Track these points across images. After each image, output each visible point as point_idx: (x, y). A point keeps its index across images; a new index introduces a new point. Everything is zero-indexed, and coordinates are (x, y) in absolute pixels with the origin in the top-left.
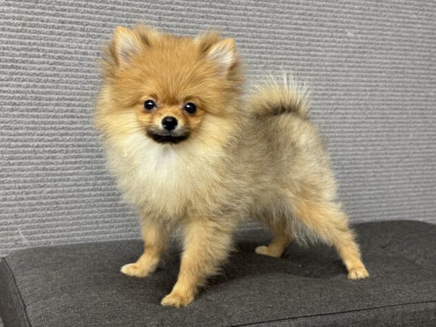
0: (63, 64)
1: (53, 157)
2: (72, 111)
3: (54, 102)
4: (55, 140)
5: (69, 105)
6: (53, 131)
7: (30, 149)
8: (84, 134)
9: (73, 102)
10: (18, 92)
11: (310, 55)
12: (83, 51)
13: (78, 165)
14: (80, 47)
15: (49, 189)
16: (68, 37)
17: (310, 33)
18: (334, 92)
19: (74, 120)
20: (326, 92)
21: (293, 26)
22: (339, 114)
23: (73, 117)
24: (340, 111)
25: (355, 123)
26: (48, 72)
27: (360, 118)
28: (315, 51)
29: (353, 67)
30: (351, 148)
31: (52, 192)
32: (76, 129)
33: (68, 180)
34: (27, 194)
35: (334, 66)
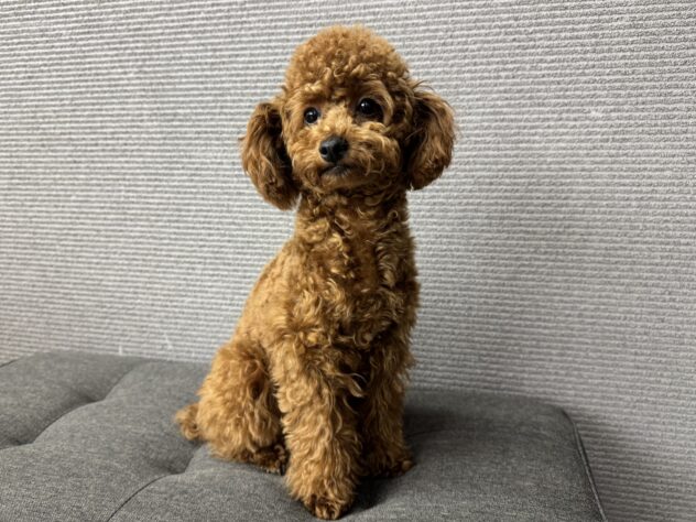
0: (200, 175)
1: (193, 269)
2: (209, 223)
3: (192, 214)
4: (195, 251)
5: (206, 217)
6: (192, 243)
7: (172, 259)
8: (221, 247)
9: (210, 214)
10: (161, 204)
11: (518, 148)
12: (219, 160)
13: (215, 278)
14: (216, 157)
15: (190, 299)
16: (204, 148)
17: (520, 117)
18: (565, 202)
19: (212, 232)
20: (549, 202)
21: (488, 110)
22: (574, 233)
23: (210, 229)
24: (577, 230)
25: (606, 249)
26: (187, 184)
27: (615, 242)
28: (528, 141)
29: (602, 163)
30: (598, 287)
31: (192, 302)
32: (213, 241)
33: (207, 292)
34: (171, 301)
35: (563, 162)
